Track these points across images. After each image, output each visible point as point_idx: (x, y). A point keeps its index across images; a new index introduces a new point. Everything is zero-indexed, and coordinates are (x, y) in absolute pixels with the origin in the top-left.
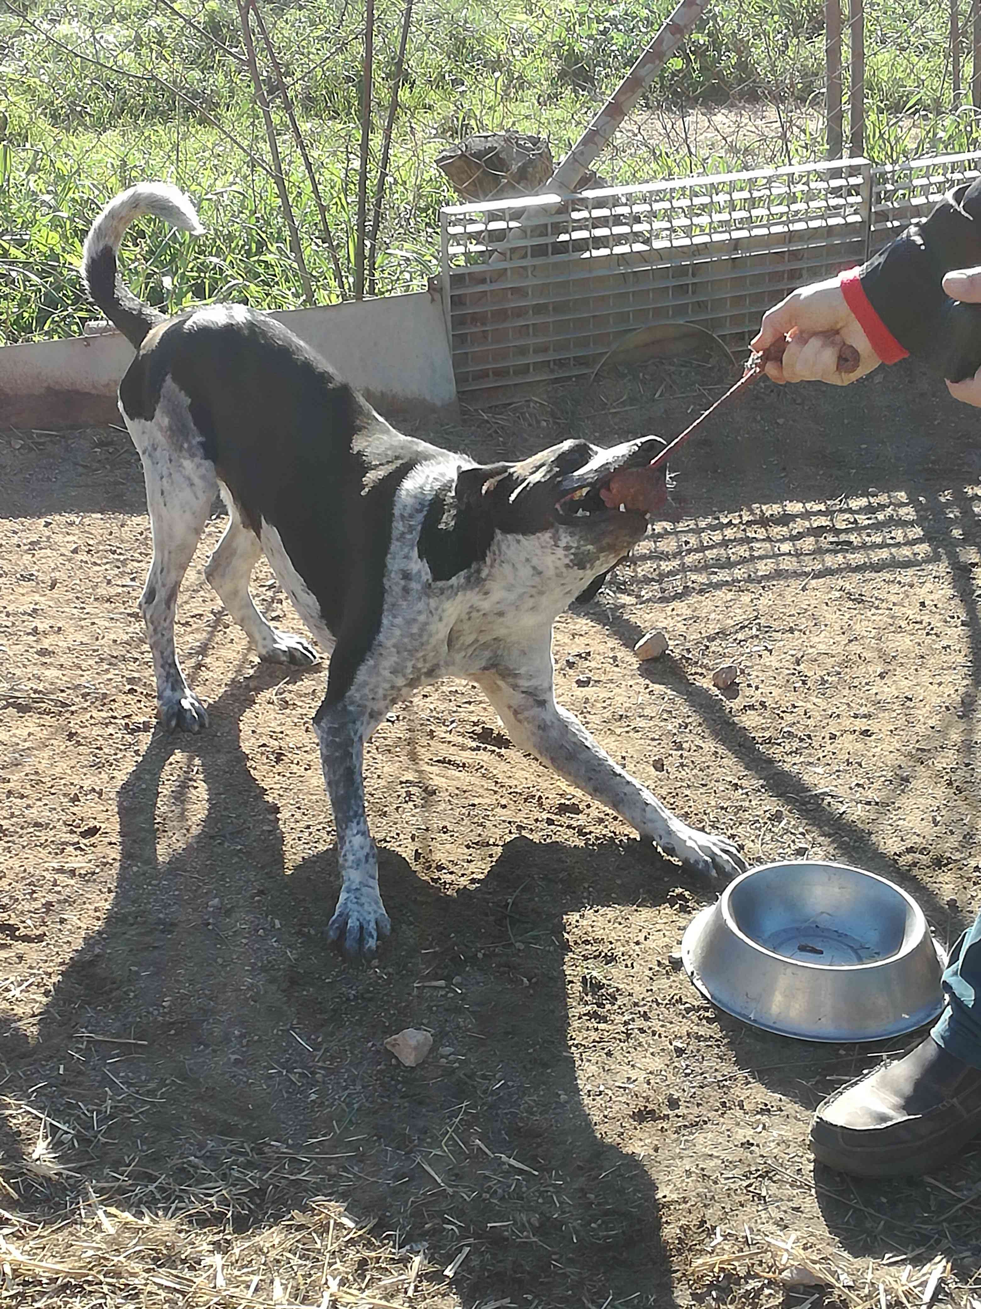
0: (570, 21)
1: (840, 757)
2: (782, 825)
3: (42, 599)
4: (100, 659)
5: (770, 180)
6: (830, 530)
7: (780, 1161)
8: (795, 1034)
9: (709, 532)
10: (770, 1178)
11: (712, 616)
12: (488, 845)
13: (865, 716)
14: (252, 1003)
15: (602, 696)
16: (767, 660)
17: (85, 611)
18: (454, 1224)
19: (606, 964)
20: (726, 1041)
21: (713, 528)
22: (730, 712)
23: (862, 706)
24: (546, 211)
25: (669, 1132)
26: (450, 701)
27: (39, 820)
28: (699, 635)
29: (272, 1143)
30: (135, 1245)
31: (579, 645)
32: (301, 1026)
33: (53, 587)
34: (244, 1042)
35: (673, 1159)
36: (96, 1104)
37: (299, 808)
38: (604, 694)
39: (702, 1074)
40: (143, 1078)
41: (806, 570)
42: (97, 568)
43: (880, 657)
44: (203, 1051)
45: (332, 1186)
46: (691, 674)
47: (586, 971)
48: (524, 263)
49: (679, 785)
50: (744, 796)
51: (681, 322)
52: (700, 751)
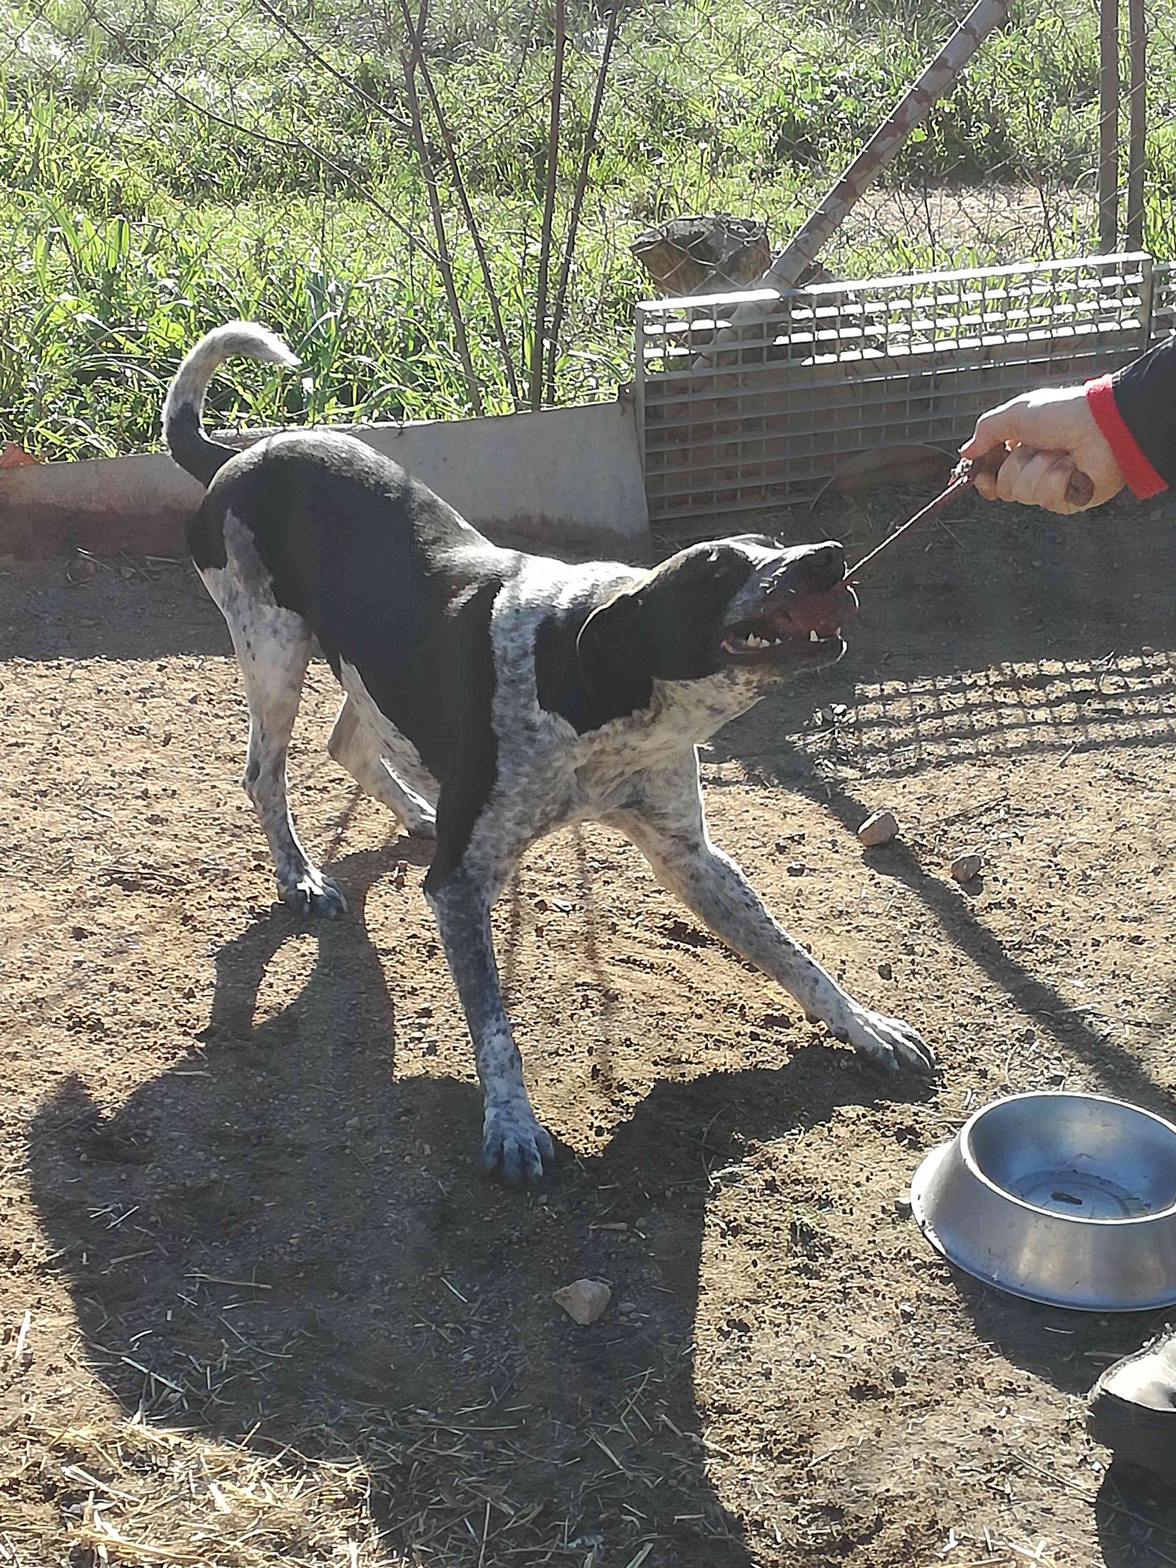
0: (789, 83)
1: (1104, 968)
2: (1033, 1047)
3: (154, 756)
4: (222, 829)
5: (1029, 276)
6: (1095, 696)
7: (1028, 1452)
8: (1047, 1300)
9: (949, 694)
10: (1016, 1473)
11: (952, 795)
12: (680, 1062)
13: (1135, 920)
14: (396, 1243)
15: (818, 887)
16: (1018, 849)
17: (205, 772)
18: (635, 1515)
19: (820, 1209)
20: (962, 1306)
21: (954, 690)
22: (972, 910)
23: (1131, 906)
24: (762, 309)
25: (893, 1413)
26: (637, 889)
27: (147, 1019)
28: (936, 818)
29: (419, 1411)
30: (255, 1528)
31: (791, 826)
32: (454, 1272)
33: (166, 743)
34: (387, 1289)
35: (898, 1445)
36: (209, 1358)
37: (455, 1012)
38: (821, 886)
39: (933, 1344)
40: (266, 1328)
41: (1066, 742)
42: (219, 721)
43: (1154, 849)
44: (337, 1298)
45: (488, 1465)
46: (926, 864)
47: (796, 1216)
48: (733, 370)
49: (909, 996)
50: (988, 1012)
51: (920, 443)
52: (936, 956)
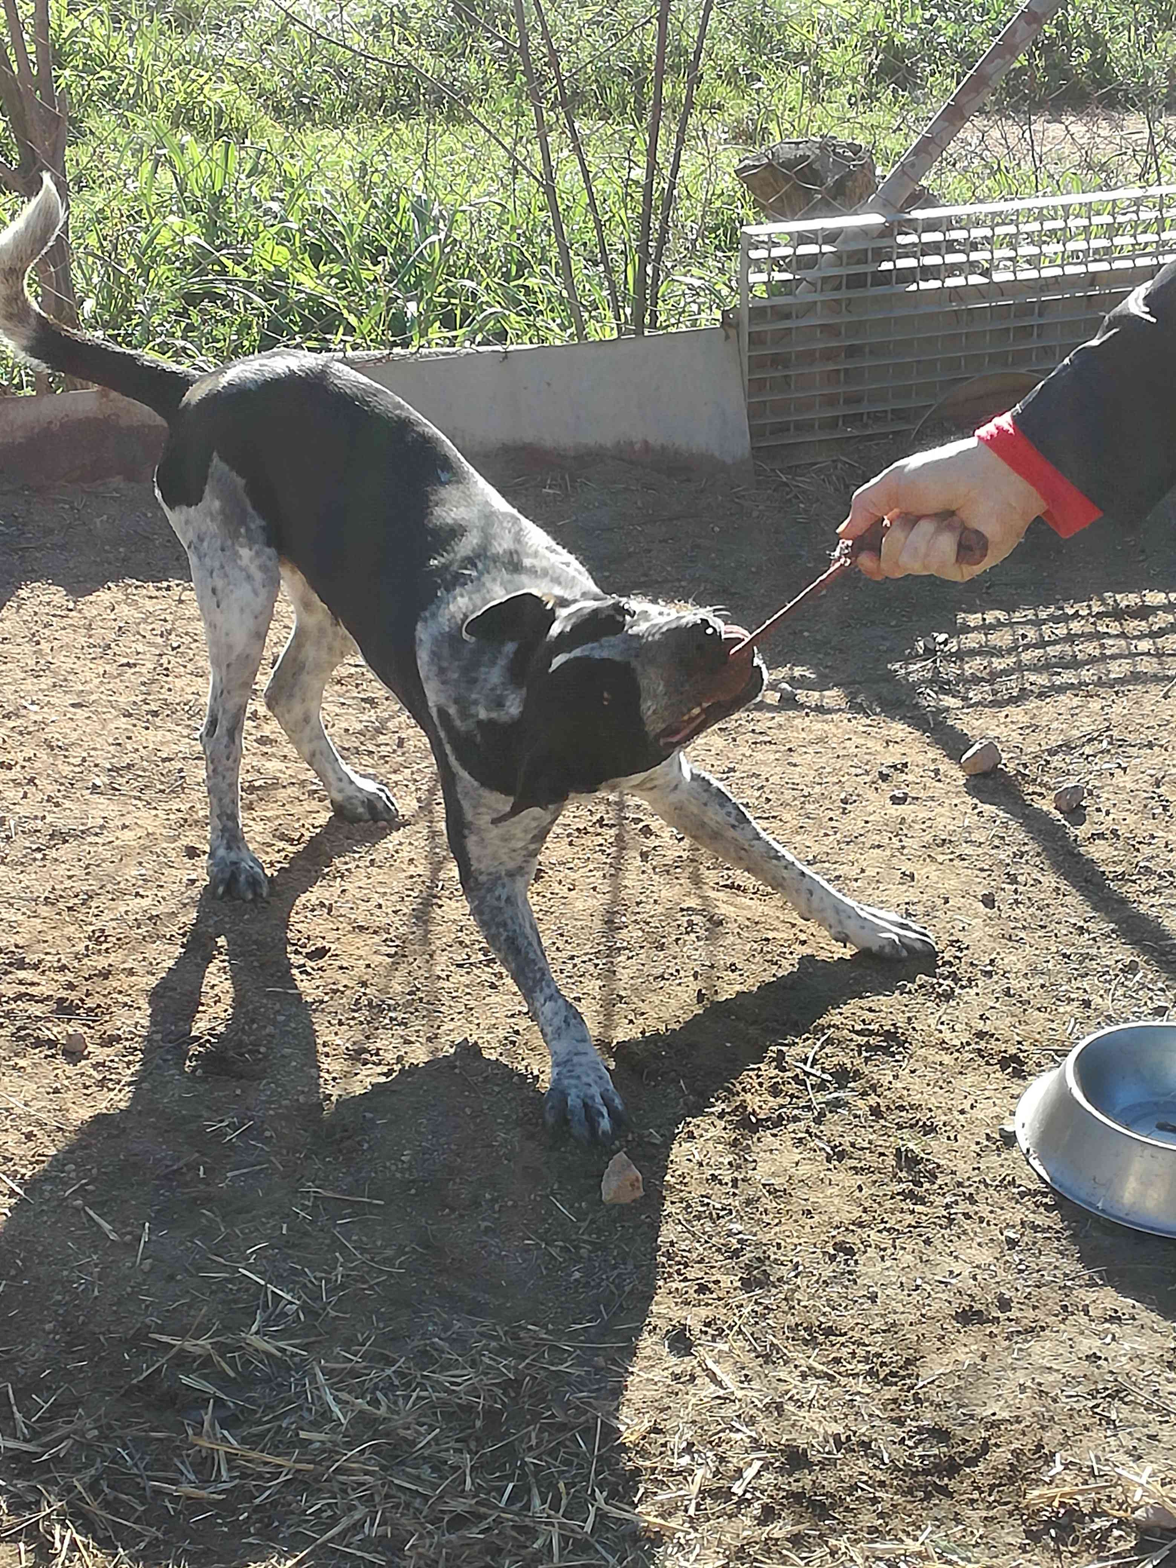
2: (1137, 978)
5: (1136, 201)
8: (1152, 1229)
9: (1051, 624)
10: (1121, 1399)
11: (1054, 725)
14: (506, 1162)
15: (921, 816)
16: (1121, 779)
18: (743, 1433)
19: (924, 1135)
20: (1067, 1233)
21: (1056, 620)
24: (867, 234)
25: (999, 1338)
28: (1038, 748)
29: (530, 1327)
30: (369, 1438)
31: (894, 754)
32: (563, 1192)
34: (497, 1207)
35: (1004, 1370)
36: (325, 1271)
37: (562, 935)
38: (923, 814)
39: (1038, 1271)
40: (379, 1243)
41: (1169, 673)
44: (448, 1215)
45: (598, 1381)
46: (1028, 794)
47: (901, 1143)
48: (837, 295)
49: (1012, 925)
50: (1091, 942)
51: (1023, 371)
52: (1039, 886)
